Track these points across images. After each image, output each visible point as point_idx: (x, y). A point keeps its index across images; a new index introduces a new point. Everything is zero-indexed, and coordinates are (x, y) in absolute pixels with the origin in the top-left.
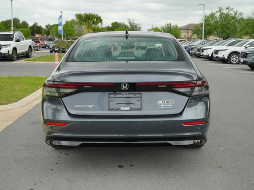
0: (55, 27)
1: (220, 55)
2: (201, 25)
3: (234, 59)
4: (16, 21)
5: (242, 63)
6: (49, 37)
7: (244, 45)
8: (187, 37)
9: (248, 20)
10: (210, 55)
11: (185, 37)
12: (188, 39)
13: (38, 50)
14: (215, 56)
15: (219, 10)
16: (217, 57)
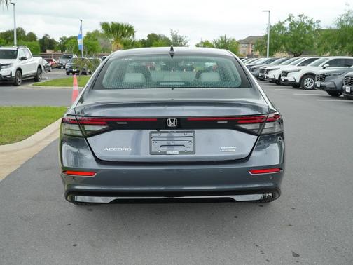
0: (72, 40)
1: (290, 78)
2: (265, 37)
3: (308, 82)
4: (20, 32)
5: (318, 88)
6: (65, 54)
7: (322, 65)
8: (247, 53)
9: (327, 30)
10: (277, 78)
11: (244, 54)
12: (248, 56)
13: (50, 71)
14: (283, 78)
15: (288, 17)
16: (285, 80)
